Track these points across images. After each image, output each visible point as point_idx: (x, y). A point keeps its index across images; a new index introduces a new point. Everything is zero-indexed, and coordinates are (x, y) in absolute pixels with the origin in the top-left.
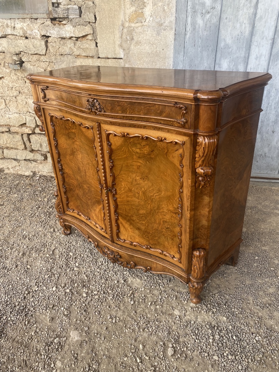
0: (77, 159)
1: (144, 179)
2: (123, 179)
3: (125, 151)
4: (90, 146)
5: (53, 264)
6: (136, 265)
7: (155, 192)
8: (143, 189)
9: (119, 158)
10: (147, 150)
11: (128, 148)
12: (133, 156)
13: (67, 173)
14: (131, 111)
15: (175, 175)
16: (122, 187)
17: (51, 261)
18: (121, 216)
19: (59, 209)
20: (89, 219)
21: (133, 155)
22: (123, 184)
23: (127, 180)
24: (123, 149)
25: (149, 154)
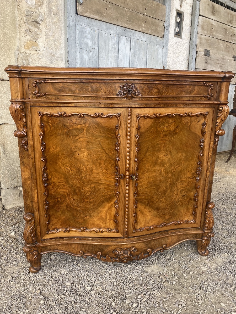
0: (78, 160)
1: (167, 155)
2: (147, 161)
3: (153, 131)
4: (108, 137)
5: (61, 306)
6: (153, 250)
7: (175, 165)
8: (165, 165)
9: (146, 140)
10: (173, 127)
11: (157, 128)
12: (160, 135)
13: (54, 182)
14: (166, 93)
15: (196, 143)
16: (146, 169)
17: (54, 304)
18: (141, 202)
19: (32, 237)
20: (87, 229)
21: (160, 133)
22: (147, 166)
23: (151, 161)
24: (151, 130)
25: (175, 130)
